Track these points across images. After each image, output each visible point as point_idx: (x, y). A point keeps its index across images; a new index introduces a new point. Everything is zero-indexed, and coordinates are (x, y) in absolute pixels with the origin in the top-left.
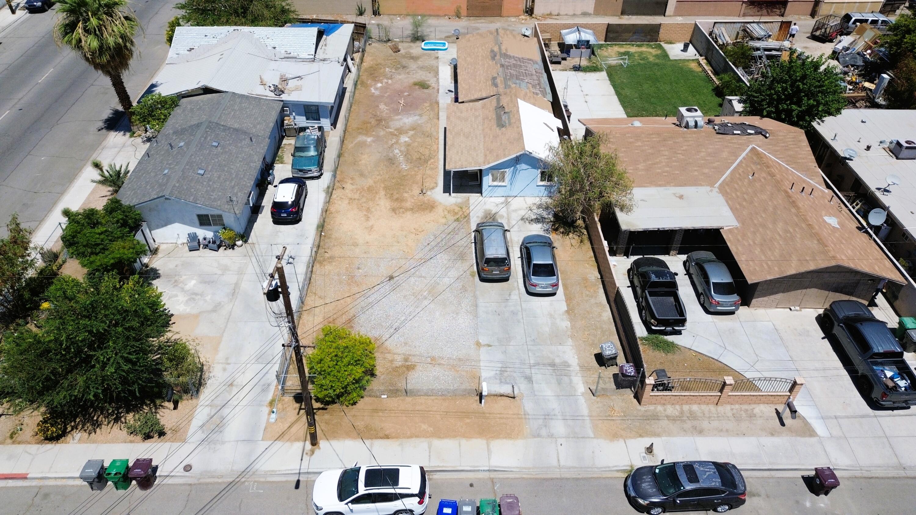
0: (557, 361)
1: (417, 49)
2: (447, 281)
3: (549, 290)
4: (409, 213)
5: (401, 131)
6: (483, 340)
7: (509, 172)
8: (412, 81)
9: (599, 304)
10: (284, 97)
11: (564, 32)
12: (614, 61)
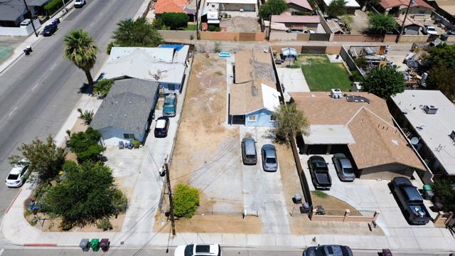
0: (277, 201)
1: (217, 56)
2: (229, 164)
3: (274, 169)
4: (213, 133)
5: (210, 95)
6: (245, 191)
7: (257, 116)
8: (215, 71)
9: (295, 176)
10: (160, 80)
11: (283, 49)
12: (305, 64)
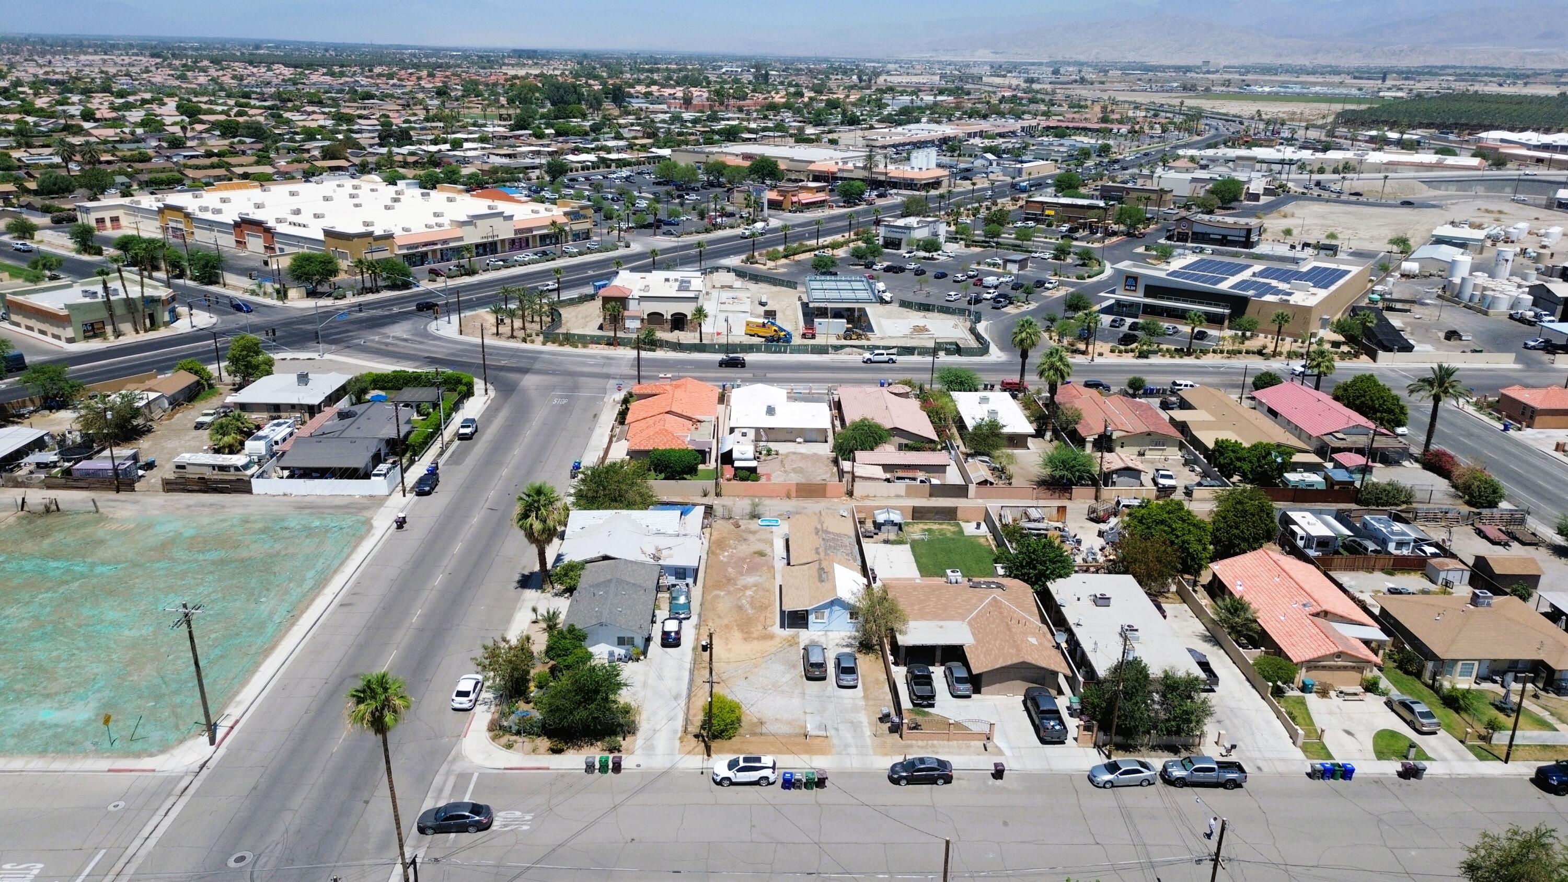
0: (855, 721)
1: (755, 524)
2: (784, 680)
3: (852, 683)
4: (755, 642)
5: (746, 588)
6: (808, 711)
7: (827, 612)
8: (752, 550)
10: (661, 562)
11: (876, 512)
12: (916, 537)
